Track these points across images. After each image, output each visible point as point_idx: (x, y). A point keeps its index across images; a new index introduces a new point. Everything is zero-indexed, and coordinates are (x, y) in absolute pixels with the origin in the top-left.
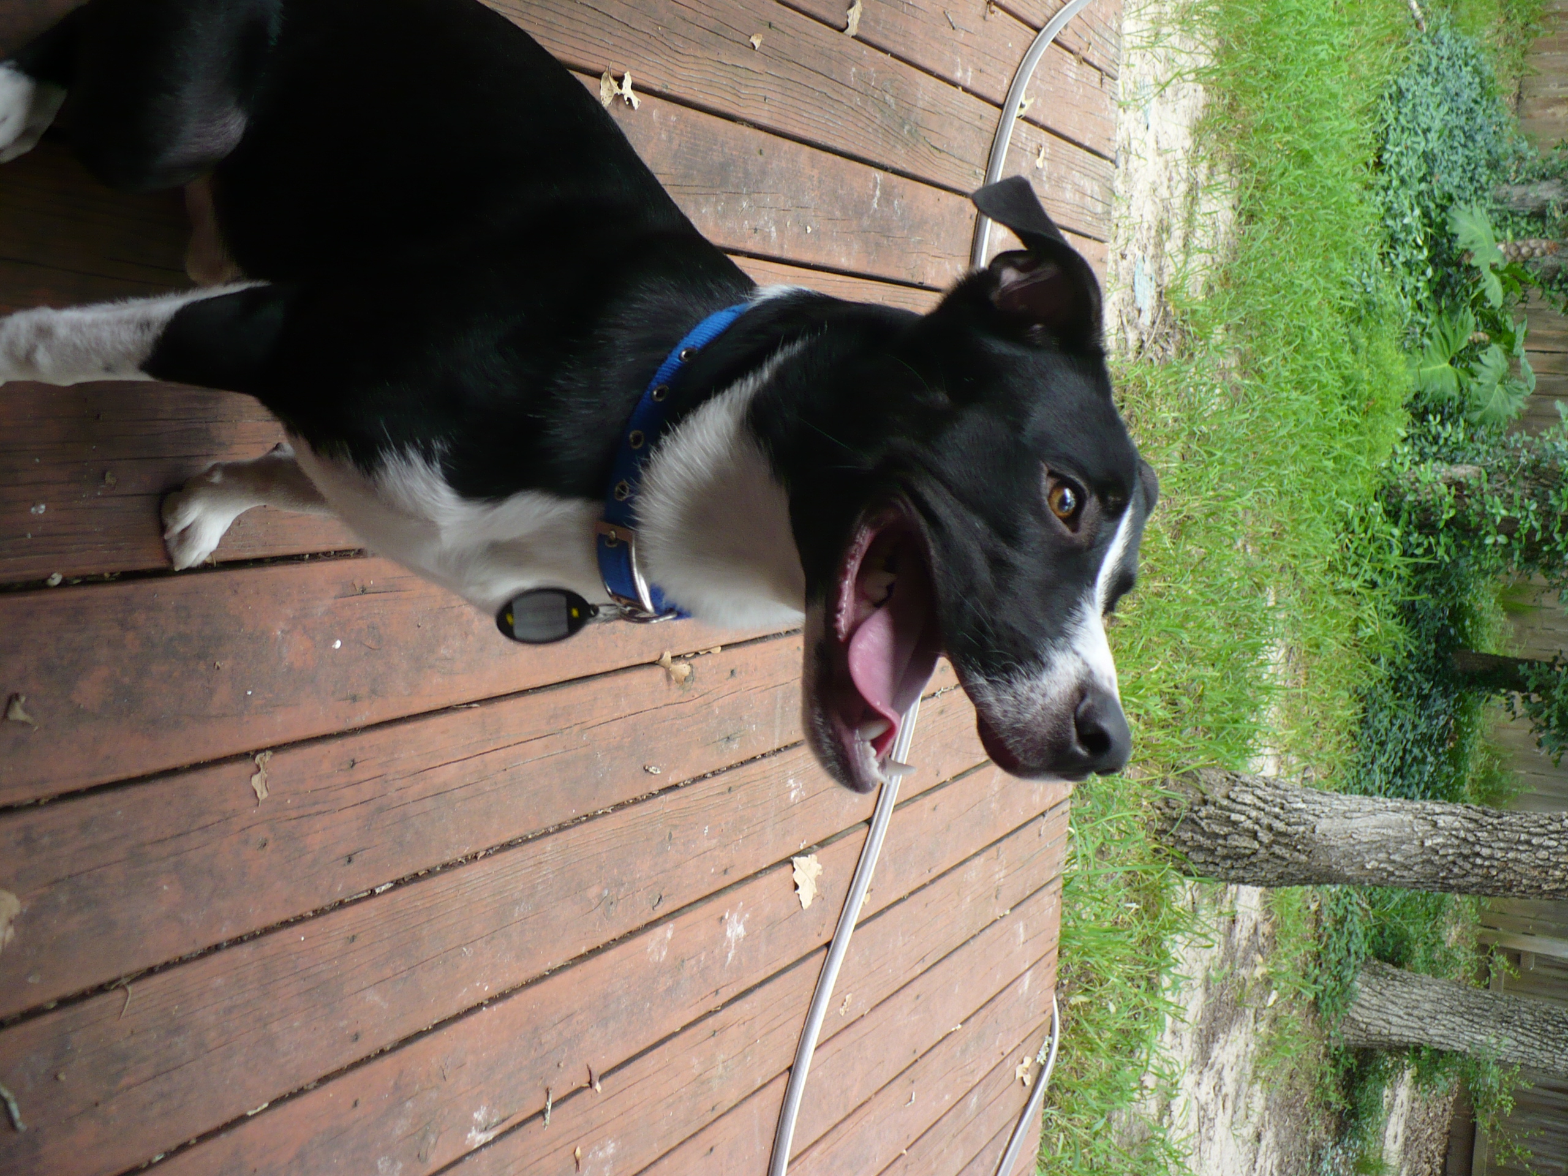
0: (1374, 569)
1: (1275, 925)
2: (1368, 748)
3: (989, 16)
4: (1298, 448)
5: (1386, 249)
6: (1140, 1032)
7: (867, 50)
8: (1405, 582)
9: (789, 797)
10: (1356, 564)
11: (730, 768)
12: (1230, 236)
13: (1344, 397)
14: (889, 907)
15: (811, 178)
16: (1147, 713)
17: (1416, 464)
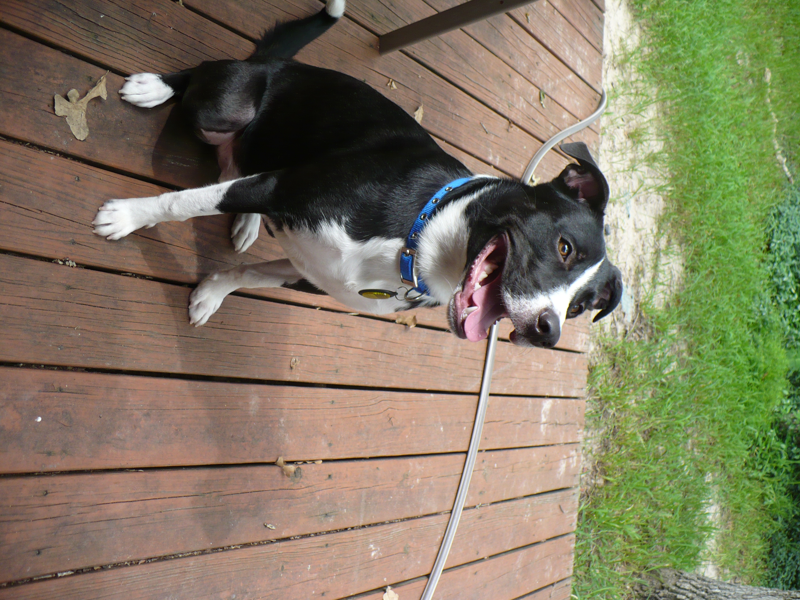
0: (772, 467)
2: (774, 568)
3: (511, 130)
4: (722, 396)
5: (774, 294)
8: (791, 475)
9: (370, 555)
10: (761, 464)
11: (328, 532)
12: (681, 279)
13: (750, 371)
16: (628, 535)
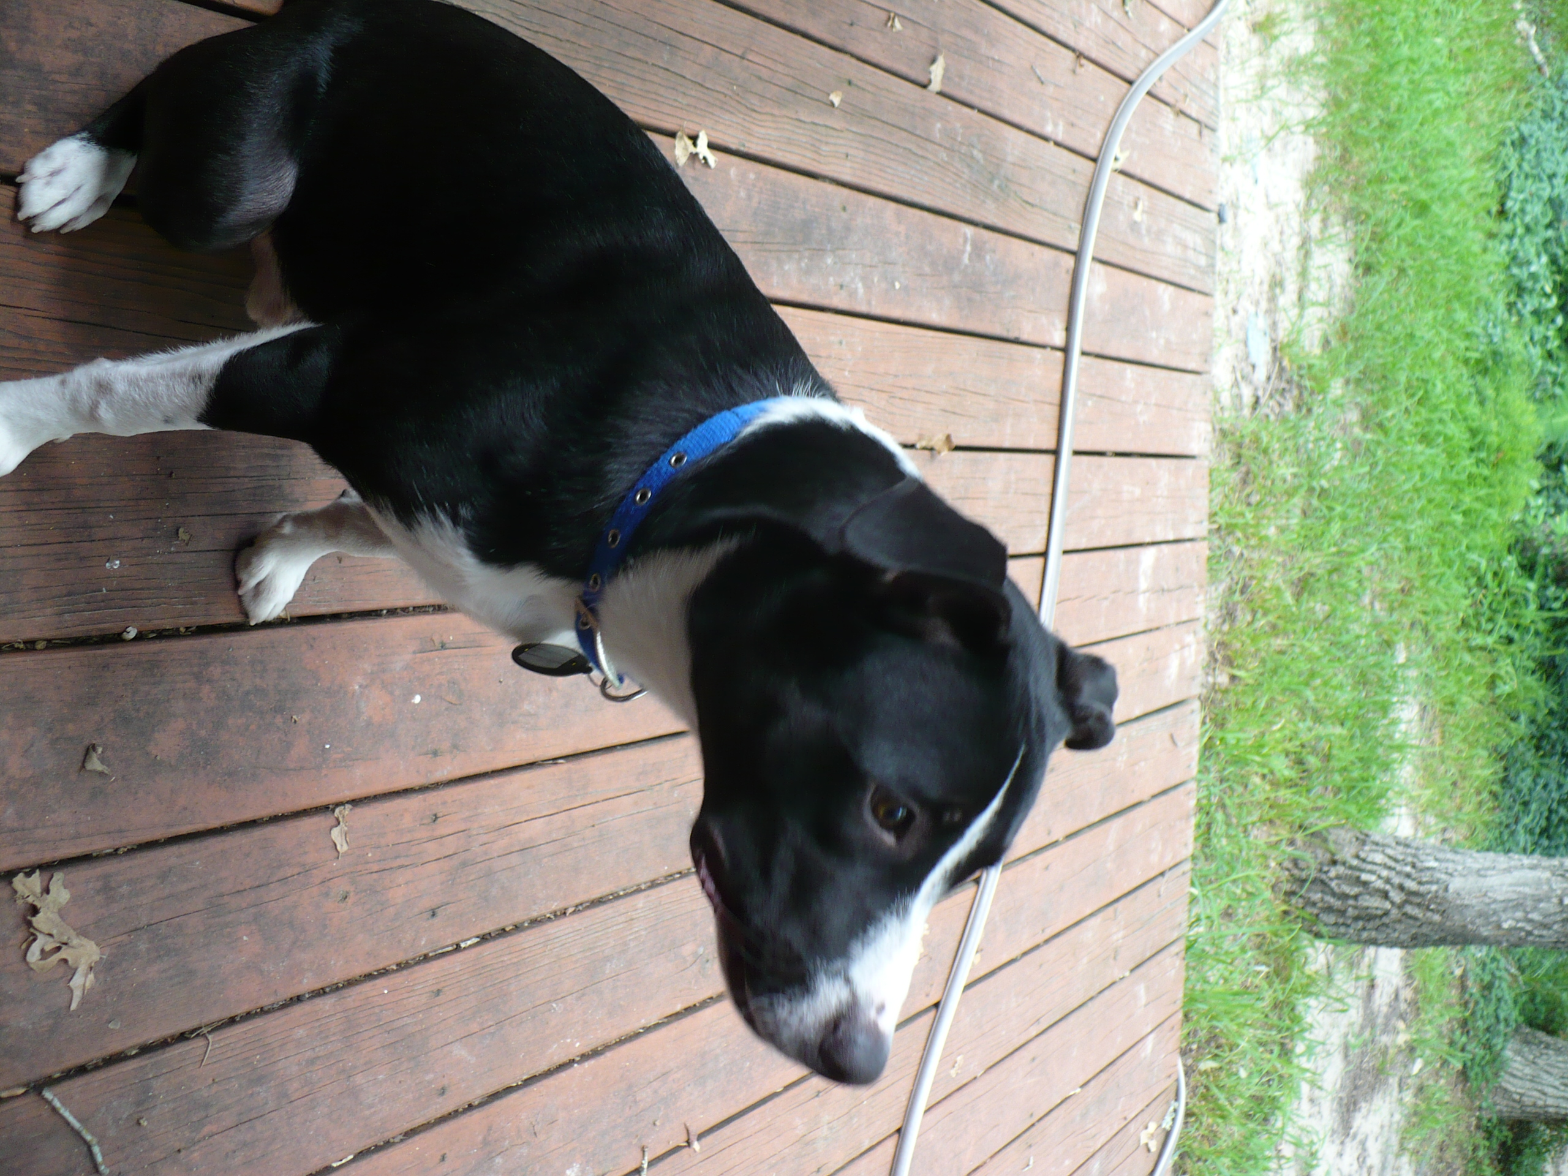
0: (1510, 625)
1: (1417, 991)
2: (1510, 808)
3: (1079, 70)
4: (1424, 502)
5: (1512, 298)
6: (1274, 1099)
7: (951, 106)
8: (1543, 637)
10: (1490, 620)
12: (1347, 289)
13: (1472, 450)
14: (1001, 968)
15: (897, 234)
16: (1272, 772)
17: (1552, 516)
